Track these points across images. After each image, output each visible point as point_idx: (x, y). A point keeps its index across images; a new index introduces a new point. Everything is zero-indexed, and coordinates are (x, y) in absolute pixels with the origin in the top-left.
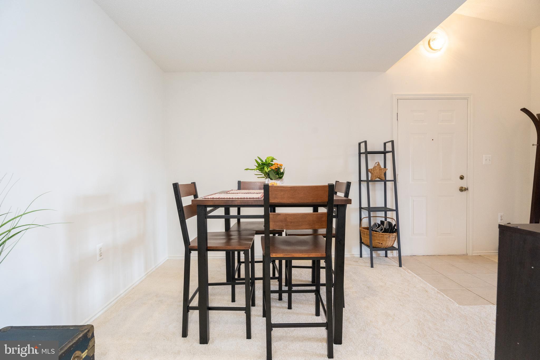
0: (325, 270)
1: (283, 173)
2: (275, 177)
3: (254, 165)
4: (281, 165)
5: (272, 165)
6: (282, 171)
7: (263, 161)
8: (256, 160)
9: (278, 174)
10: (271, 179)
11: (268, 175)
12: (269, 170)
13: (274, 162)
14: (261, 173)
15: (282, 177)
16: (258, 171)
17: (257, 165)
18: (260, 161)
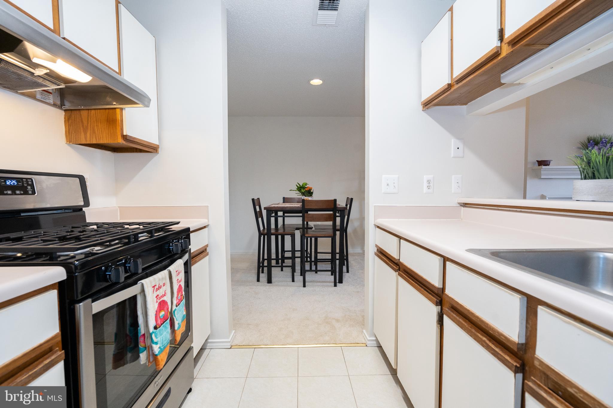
0: (338, 254)
1: (312, 193)
2: (308, 195)
3: (295, 188)
4: (311, 188)
5: (306, 188)
6: (312, 191)
7: (300, 185)
8: (296, 185)
9: (309, 193)
10: (305, 196)
11: (303, 194)
12: (304, 191)
13: (307, 186)
14: (299, 193)
15: (312, 195)
16: (297, 191)
17: (297, 188)
18: (298, 185)
